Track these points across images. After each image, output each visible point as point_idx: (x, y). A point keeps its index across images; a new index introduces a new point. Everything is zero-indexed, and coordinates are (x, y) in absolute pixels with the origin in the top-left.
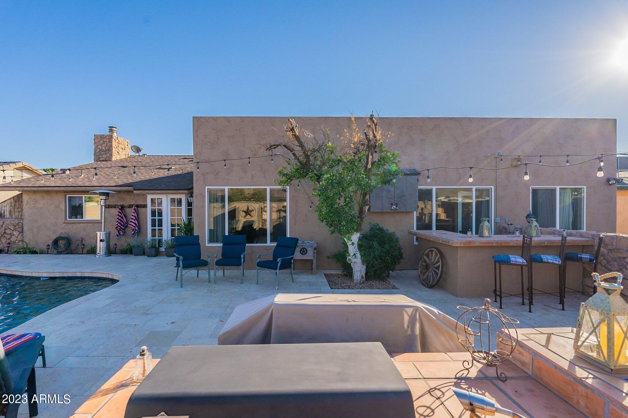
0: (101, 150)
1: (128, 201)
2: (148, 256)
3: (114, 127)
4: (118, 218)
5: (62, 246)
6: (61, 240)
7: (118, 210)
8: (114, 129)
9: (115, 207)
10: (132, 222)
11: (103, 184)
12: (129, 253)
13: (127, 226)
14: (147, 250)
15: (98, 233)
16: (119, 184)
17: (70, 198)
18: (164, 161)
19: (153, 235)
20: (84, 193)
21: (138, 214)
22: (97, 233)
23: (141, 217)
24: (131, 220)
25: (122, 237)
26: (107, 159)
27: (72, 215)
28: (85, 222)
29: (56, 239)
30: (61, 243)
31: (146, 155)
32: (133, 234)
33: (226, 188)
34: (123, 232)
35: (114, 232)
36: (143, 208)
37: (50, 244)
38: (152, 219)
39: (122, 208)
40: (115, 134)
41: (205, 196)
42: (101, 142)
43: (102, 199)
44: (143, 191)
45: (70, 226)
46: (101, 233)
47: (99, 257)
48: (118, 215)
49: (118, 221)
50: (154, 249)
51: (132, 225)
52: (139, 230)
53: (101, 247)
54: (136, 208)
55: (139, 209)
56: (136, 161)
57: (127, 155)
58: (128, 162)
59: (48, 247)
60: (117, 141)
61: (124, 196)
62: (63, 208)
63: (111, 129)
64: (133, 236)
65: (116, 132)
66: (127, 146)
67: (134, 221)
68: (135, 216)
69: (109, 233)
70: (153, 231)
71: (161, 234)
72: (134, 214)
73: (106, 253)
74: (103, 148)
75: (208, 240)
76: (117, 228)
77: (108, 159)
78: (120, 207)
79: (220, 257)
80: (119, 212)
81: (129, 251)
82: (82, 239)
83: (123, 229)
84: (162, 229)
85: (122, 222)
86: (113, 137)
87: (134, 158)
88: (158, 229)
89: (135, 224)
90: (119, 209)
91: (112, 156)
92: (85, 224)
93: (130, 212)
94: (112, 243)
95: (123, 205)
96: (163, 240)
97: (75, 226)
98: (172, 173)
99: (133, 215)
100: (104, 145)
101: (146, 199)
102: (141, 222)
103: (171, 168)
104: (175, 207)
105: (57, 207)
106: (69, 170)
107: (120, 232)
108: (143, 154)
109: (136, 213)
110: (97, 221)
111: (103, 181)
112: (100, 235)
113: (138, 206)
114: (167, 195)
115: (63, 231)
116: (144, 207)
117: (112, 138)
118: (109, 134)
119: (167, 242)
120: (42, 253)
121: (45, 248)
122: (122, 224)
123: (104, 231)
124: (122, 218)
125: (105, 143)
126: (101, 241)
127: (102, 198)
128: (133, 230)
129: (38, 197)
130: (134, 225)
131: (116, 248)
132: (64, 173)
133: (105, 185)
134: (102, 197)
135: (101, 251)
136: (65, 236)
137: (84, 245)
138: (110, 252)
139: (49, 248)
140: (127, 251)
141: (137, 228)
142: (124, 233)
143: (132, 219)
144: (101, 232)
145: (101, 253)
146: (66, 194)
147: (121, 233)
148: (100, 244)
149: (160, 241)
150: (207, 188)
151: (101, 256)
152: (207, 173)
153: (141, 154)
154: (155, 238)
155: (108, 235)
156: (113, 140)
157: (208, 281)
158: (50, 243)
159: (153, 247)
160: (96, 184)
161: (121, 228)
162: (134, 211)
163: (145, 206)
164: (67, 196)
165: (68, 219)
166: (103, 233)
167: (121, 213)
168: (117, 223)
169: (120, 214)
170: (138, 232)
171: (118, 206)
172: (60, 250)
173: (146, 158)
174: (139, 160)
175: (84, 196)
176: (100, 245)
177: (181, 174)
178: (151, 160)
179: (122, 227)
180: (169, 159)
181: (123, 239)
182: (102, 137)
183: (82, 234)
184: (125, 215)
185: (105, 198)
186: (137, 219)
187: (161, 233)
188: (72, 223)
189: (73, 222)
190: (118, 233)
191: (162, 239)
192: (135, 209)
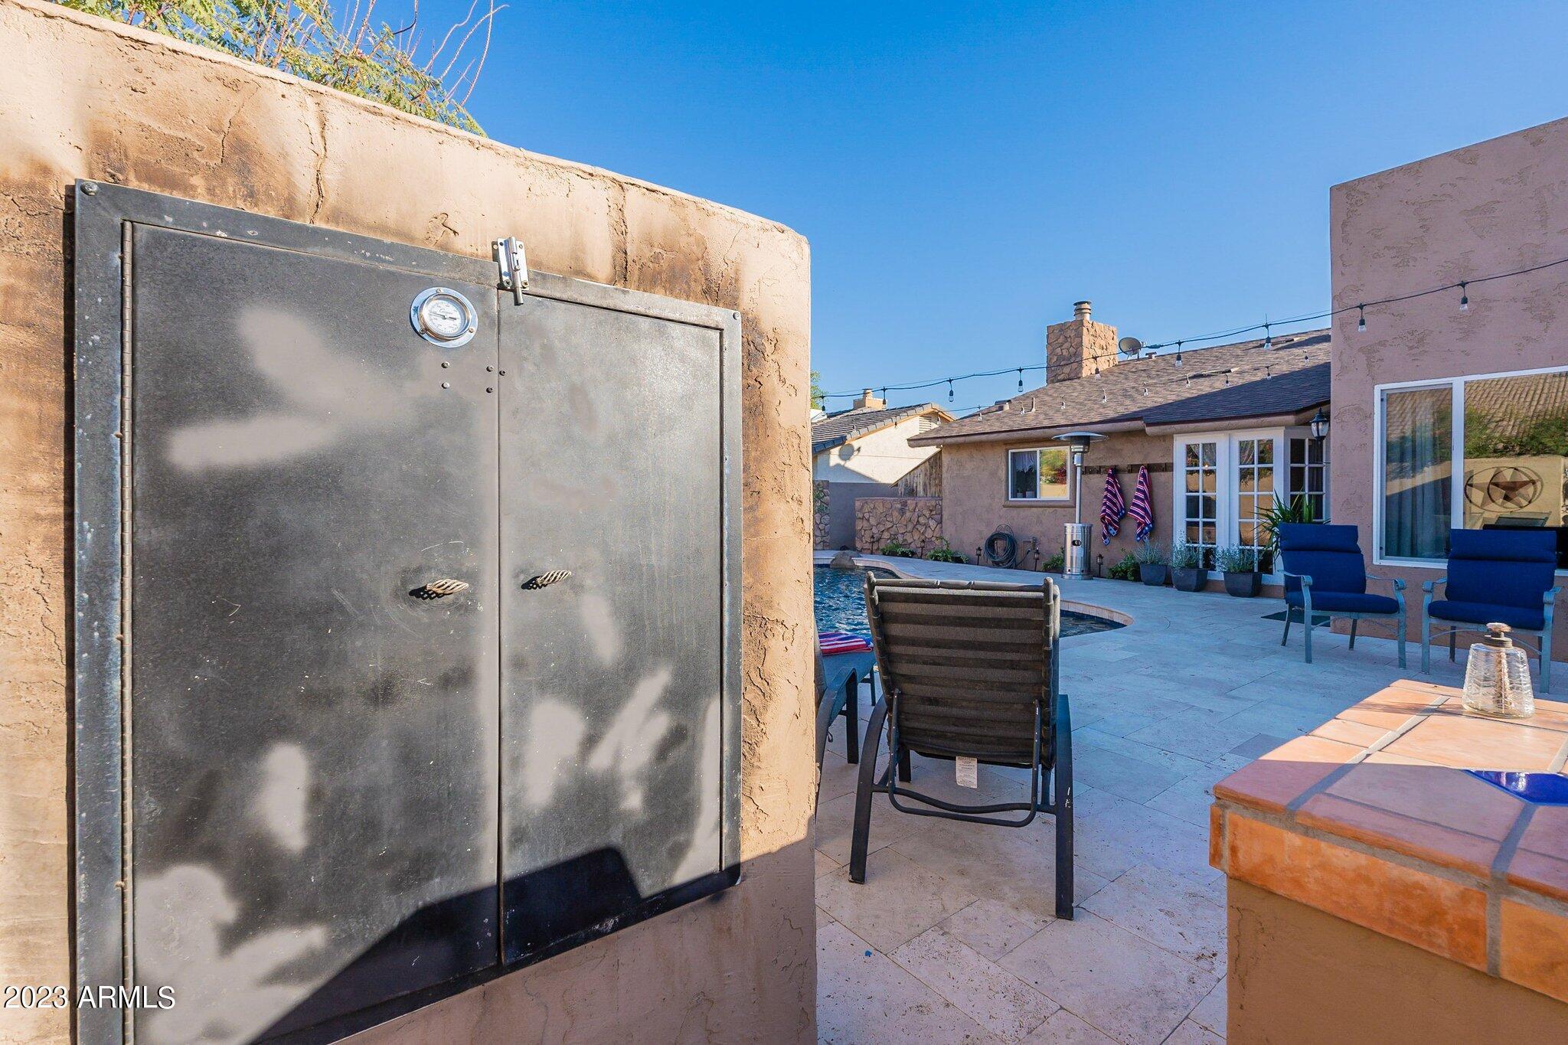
0: (1061, 357)
1: (1131, 454)
2: (1180, 588)
3: (1084, 302)
4: (1106, 497)
5: (1000, 551)
6: (1001, 539)
7: (1106, 477)
8: (1086, 306)
9: (1099, 472)
10: (1138, 506)
11: (1076, 421)
12: (1133, 578)
13: (1124, 516)
14: (1177, 573)
15: (1069, 526)
16: (1109, 417)
17: (1013, 454)
18: (1203, 361)
19: (1191, 538)
20: (1039, 444)
21: (1150, 486)
22: (1065, 527)
23: (1159, 493)
24: (1134, 501)
25: (1112, 540)
26: (1072, 375)
27: (1018, 491)
28: (1041, 504)
29: (992, 536)
30: (1000, 545)
31: (1153, 356)
32: (1139, 535)
33: (1458, 384)
34: (1115, 529)
35: (1099, 528)
36: (1162, 473)
37: (983, 547)
38: (1187, 496)
39: (1115, 472)
40: (1088, 317)
41: (1371, 416)
42: (1061, 340)
43: (1075, 453)
44: (1169, 426)
45: (1014, 512)
46: (1073, 527)
47: (1070, 579)
48: (1107, 489)
49: (1106, 503)
50: (1194, 572)
51: (1136, 513)
52: (1153, 526)
53: (1073, 556)
54: (1146, 471)
55: (1154, 474)
56: (1133, 370)
57: (1111, 362)
58: (1116, 374)
59: (978, 552)
60: (1092, 331)
61: (1118, 444)
62: (1003, 477)
63: (1079, 308)
64: (1138, 539)
65: (1088, 311)
66: (1111, 342)
67: (1142, 504)
68: (1143, 492)
69: (1090, 528)
70: (1191, 526)
71: (1210, 537)
72: (1141, 487)
73: (1083, 571)
74: (1065, 353)
75: (1381, 548)
76: (1103, 518)
77: (1075, 376)
78: (1110, 471)
79: (1441, 596)
80: (1108, 482)
81: (1132, 573)
82: (1035, 542)
83: (1115, 522)
84: (1213, 524)
85: (1115, 504)
86: (1085, 324)
87: (1126, 367)
88: (1205, 524)
89: (1144, 509)
90: (1109, 475)
91: (1082, 367)
92: (1040, 509)
93: (1133, 483)
94: (1095, 551)
95: (1115, 466)
96: (1220, 550)
97: (1023, 513)
98: (1236, 381)
99: (1138, 490)
100: (1067, 345)
101: (1170, 451)
102: (1157, 508)
103: (1230, 371)
104: (1253, 463)
105: (993, 474)
106: (1009, 401)
107: (1110, 527)
108: (1147, 354)
109: (1147, 484)
110: (1063, 503)
111: (1075, 416)
112: (1073, 531)
113: (1150, 468)
114: (1229, 432)
115: (1003, 522)
116: (1166, 471)
117: (1083, 325)
118: (1074, 319)
119: (1228, 556)
120: (969, 562)
121: (973, 554)
122: (1115, 509)
123: (1080, 523)
124: (1115, 496)
125: (1069, 340)
126: (1073, 543)
127: (1076, 450)
128: (1140, 524)
129: (964, 455)
130: (1142, 513)
131: (1100, 564)
132: (1001, 408)
133: (1080, 421)
134: (1075, 447)
135: (1074, 566)
136: (1006, 532)
137: (1039, 554)
138: (1091, 570)
139: (980, 555)
140: (1126, 572)
141: (1148, 522)
142: (1119, 531)
143: (1137, 497)
144: (1074, 525)
145: (1074, 571)
146: (1008, 447)
147: (1113, 531)
148: (1072, 549)
149: (1209, 553)
150: (1378, 389)
151: (1073, 577)
152: (1383, 344)
153: (1142, 353)
154: (1195, 545)
155: (1088, 531)
156: (1085, 329)
157: (1397, 662)
158: (982, 544)
159: (1191, 565)
160: (1063, 422)
161: (1112, 518)
162: (1142, 479)
163: (1168, 468)
164: (1010, 451)
165: (1010, 499)
166: (1077, 526)
167: (1112, 486)
168: (1104, 508)
169: (1110, 488)
170: (1152, 530)
171: (1106, 469)
172: (997, 560)
173: (1154, 361)
174: (1141, 367)
175: (1038, 450)
176: (1072, 553)
177: (1263, 381)
178: (1168, 363)
179: (1115, 517)
180: (1215, 354)
181: (1116, 544)
182: (1062, 328)
183: (1034, 531)
184: (1120, 490)
185: (1082, 450)
186: (1149, 498)
187: (1212, 534)
188: (1015, 507)
189: (1019, 504)
190: (1105, 531)
191: (1215, 549)
192: (1143, 475)
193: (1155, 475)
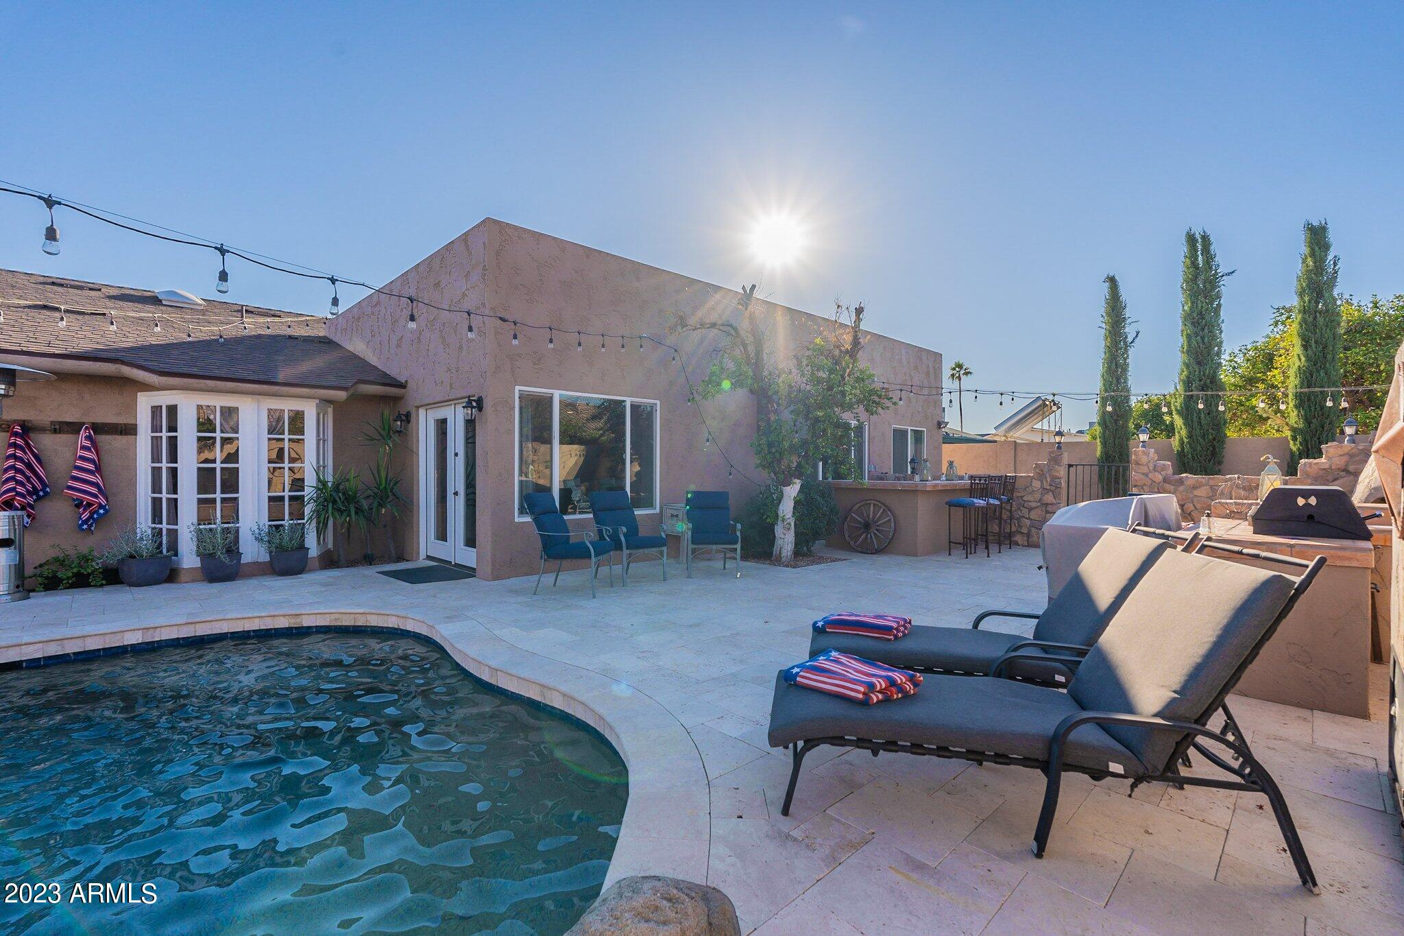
10: (78, 480)
19: (205, 518)
21: (99, 453)
23: (112, 463)
24: (75, 473)
33: (557, 394)
36: (120, 437)
41: (514, 407)
48: (12, 456)
52: (109, 507)
54: (92, 432)
55: (107, 438)
61: (27, 390)
64: (84, 526)
67: (90, 478)
68: (92, 461)
70: (205, 505)
72: (86, 455)
75: (518, 509)
76: (8, 499)
78: (16, 429)
80: (13, 445)
81: (101, 576)
84: (240, 500)
85: (29, 479)
89: (95, 485)
90: (14, 434)
93: (65, 447)
95: (26, 421)
101: (132, 408)
102: (110, 482)
104: (284, 434)
109: (94, 449)
113: (98, 428)
114: (256, 397)
116: (125, 434)
122: (29, 486)
124: (30, 466)
141: (101, 501)
143: (80, 469)
150: (517, 388)
152: (519, 355)
161: (26, 500)
162: (88, 443)
163: (129, 430)
167: (23, 451)
169: (18, 453)
170: (106, 513)
171: (7, 424)
186: (99, 469)
187: (234, 510)
192: (89, 438)
193: (104, 439)
